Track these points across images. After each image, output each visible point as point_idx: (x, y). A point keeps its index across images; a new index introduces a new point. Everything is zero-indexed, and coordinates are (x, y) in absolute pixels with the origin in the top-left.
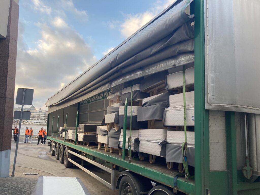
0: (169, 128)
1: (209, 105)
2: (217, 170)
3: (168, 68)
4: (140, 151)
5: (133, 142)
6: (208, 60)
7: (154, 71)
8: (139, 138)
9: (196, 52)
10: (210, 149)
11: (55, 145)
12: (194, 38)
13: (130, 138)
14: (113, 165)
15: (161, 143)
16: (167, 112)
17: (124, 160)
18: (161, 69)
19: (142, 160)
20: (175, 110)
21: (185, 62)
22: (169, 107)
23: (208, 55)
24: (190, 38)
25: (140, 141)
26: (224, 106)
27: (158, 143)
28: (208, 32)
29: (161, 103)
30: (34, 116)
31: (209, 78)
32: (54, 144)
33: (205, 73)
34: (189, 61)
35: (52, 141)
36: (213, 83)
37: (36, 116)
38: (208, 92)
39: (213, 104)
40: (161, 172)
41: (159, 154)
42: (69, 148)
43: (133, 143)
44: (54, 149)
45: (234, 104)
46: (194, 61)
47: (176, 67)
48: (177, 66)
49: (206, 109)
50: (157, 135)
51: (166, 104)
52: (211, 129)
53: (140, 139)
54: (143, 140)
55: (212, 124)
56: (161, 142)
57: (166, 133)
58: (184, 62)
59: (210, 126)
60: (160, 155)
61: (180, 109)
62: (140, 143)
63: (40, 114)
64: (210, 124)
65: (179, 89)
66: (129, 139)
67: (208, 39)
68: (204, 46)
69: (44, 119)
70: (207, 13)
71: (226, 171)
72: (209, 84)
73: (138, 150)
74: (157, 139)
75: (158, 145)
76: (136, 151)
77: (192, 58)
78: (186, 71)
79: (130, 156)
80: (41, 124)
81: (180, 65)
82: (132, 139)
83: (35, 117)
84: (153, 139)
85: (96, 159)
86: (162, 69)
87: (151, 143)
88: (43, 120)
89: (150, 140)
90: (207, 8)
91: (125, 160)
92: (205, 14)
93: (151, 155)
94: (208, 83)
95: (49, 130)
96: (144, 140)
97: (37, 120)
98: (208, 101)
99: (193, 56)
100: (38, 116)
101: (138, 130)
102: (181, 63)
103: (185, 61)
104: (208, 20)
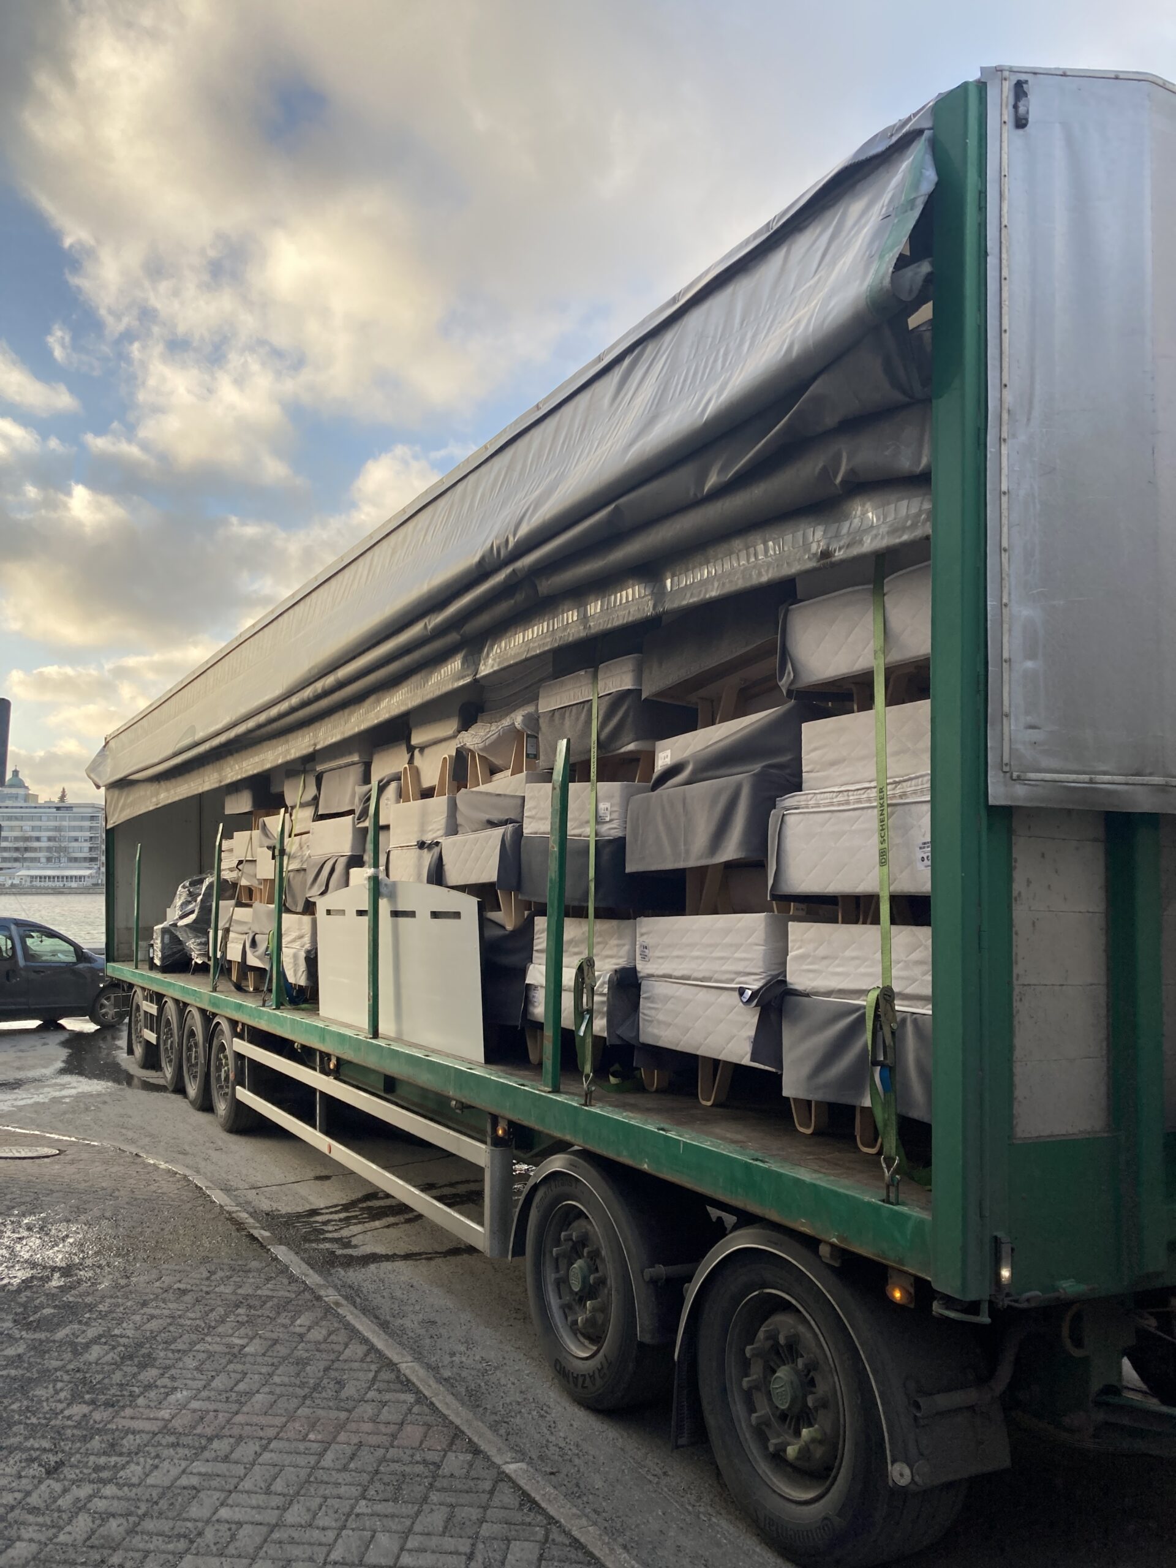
0: (804, 906)
1: (1011, 777)
2: (1056, 1133)
3: (795, 569)
4: (644, 1038)
5: (606, 991)
6: (1005, 530)
7: (716, 584)
8: (639, 968)
9: (940, 479)
10: (1016, 1023)
11: (155, 1013)
12: (927, 401)
13: (586, 968)
14: (495, 1119)
15: (758, 991)
16: (791, 820)
17: (556, 1090)
18: (754, 573)
19: (657, 1091)
20: (832, 804)
21: (883, 538)
22: (799, 788)
23: (1004, 499)
24: (907, 399)
25: (644, 983)
26: (1091, 782)
27: (741, 991)
28: (1005, 365)
29: (757, 767)
30: (27, 839)
31: (1010, 630)
32: (153, 1009)
33: (989, 603)
34: (904, 529)
35: (139, 991)
36: (1032, 655)
37: (38, 839)
38: (1006, 709)
39: (1032, 776)
40: (759, 1155)
41: (748, 1056)
42: (243, 1030)
43: (602, 994)
44: (151, 1036)
45: (1148, 771)
46: (930, 531)
47: (834, 565)
48: (842, 562)
49: (992, 801)
50: (738, 946)
51: (788, 771)
52: (1020, 913)
53: (643, 968)
54: (658, 976)
55: (1029, 882)
56: (756, 987)
57: (784, 935)
58: (876, 536)
59: (1020, 893)
60: (753, 1059)
61: (859, 801)
62: (643, 995)
63: (65, 823)
64: (1018, 886)
65: (856, 683)
66: (580, 969)
67: (1006, 406)
68: (982, 446)
69: (86, 854)
70: (1004, 256)
71: (1106, 1135)
72: (1009, 661)
73: (633, 1035)
74: (738, 973)
75: (741, 1004)
76: (619, 1037)
77: (920, 511)
78: (888, 584)
79: (588, 1068)
80: (74, 885)
81: (855, 551)
82: (597, 974)
83: (36, 844)
84: (716, 972)
85: (401, 1091)
86: (760, 574)
87: (703, 995)
88: (85, 859)
89: (700, 975)
90: (1005, 222)
91: (562, 1090)
92: (992, 261)
93: (704, 1058)
94: (1006, 655)
95: (120, 923)
96: (664, 976)
97: (49, 860)
98: (1006, 759)
99: (927, 506)
100: (50, 839)
101: (632, 921)
102: (861, 542)
103: (884, 529)
104: (1005, 295)
